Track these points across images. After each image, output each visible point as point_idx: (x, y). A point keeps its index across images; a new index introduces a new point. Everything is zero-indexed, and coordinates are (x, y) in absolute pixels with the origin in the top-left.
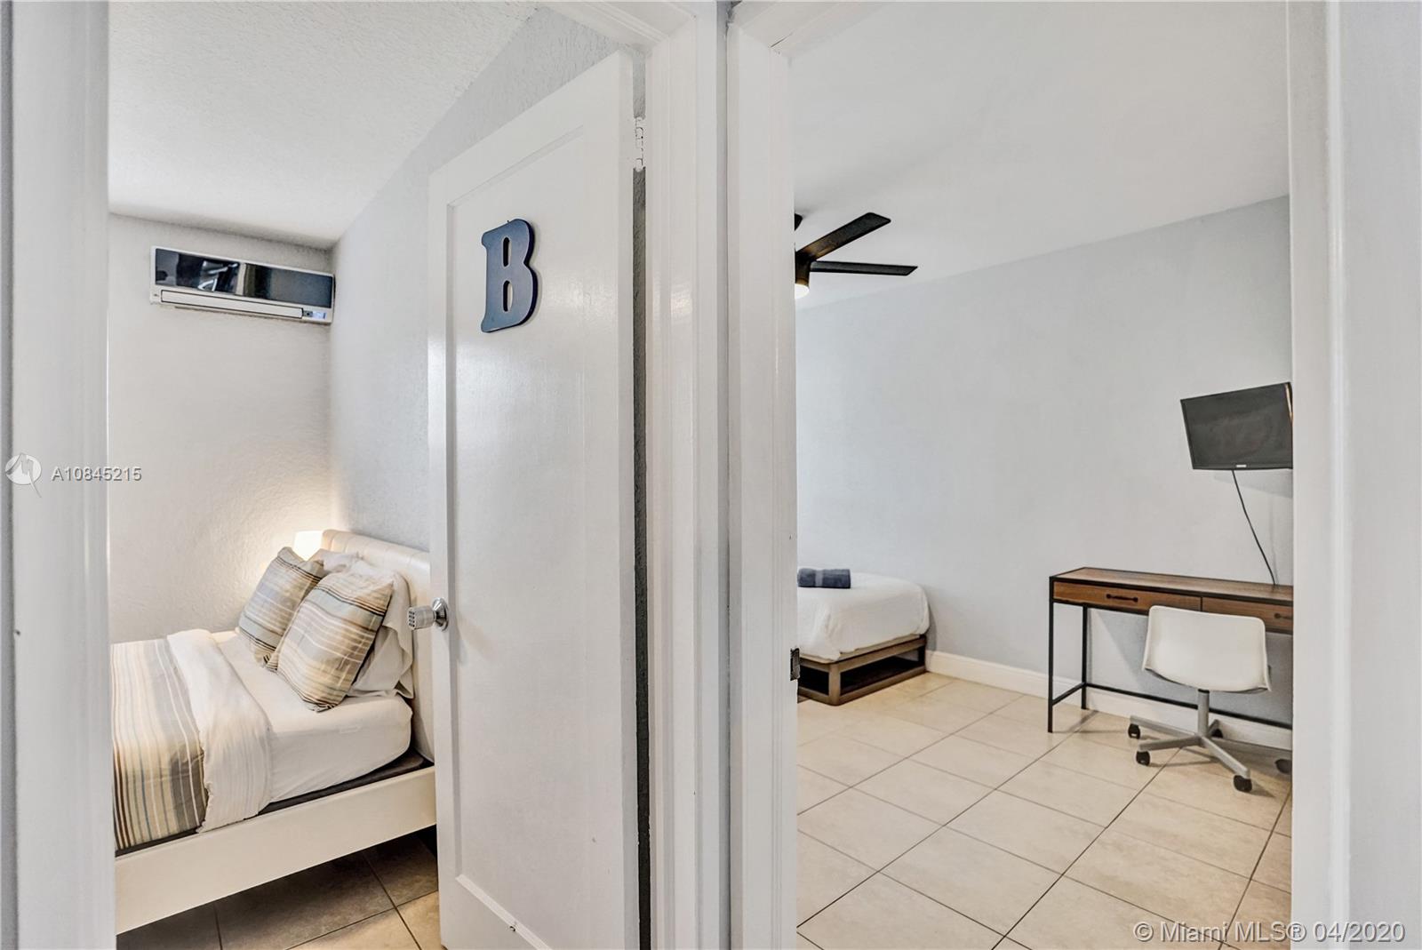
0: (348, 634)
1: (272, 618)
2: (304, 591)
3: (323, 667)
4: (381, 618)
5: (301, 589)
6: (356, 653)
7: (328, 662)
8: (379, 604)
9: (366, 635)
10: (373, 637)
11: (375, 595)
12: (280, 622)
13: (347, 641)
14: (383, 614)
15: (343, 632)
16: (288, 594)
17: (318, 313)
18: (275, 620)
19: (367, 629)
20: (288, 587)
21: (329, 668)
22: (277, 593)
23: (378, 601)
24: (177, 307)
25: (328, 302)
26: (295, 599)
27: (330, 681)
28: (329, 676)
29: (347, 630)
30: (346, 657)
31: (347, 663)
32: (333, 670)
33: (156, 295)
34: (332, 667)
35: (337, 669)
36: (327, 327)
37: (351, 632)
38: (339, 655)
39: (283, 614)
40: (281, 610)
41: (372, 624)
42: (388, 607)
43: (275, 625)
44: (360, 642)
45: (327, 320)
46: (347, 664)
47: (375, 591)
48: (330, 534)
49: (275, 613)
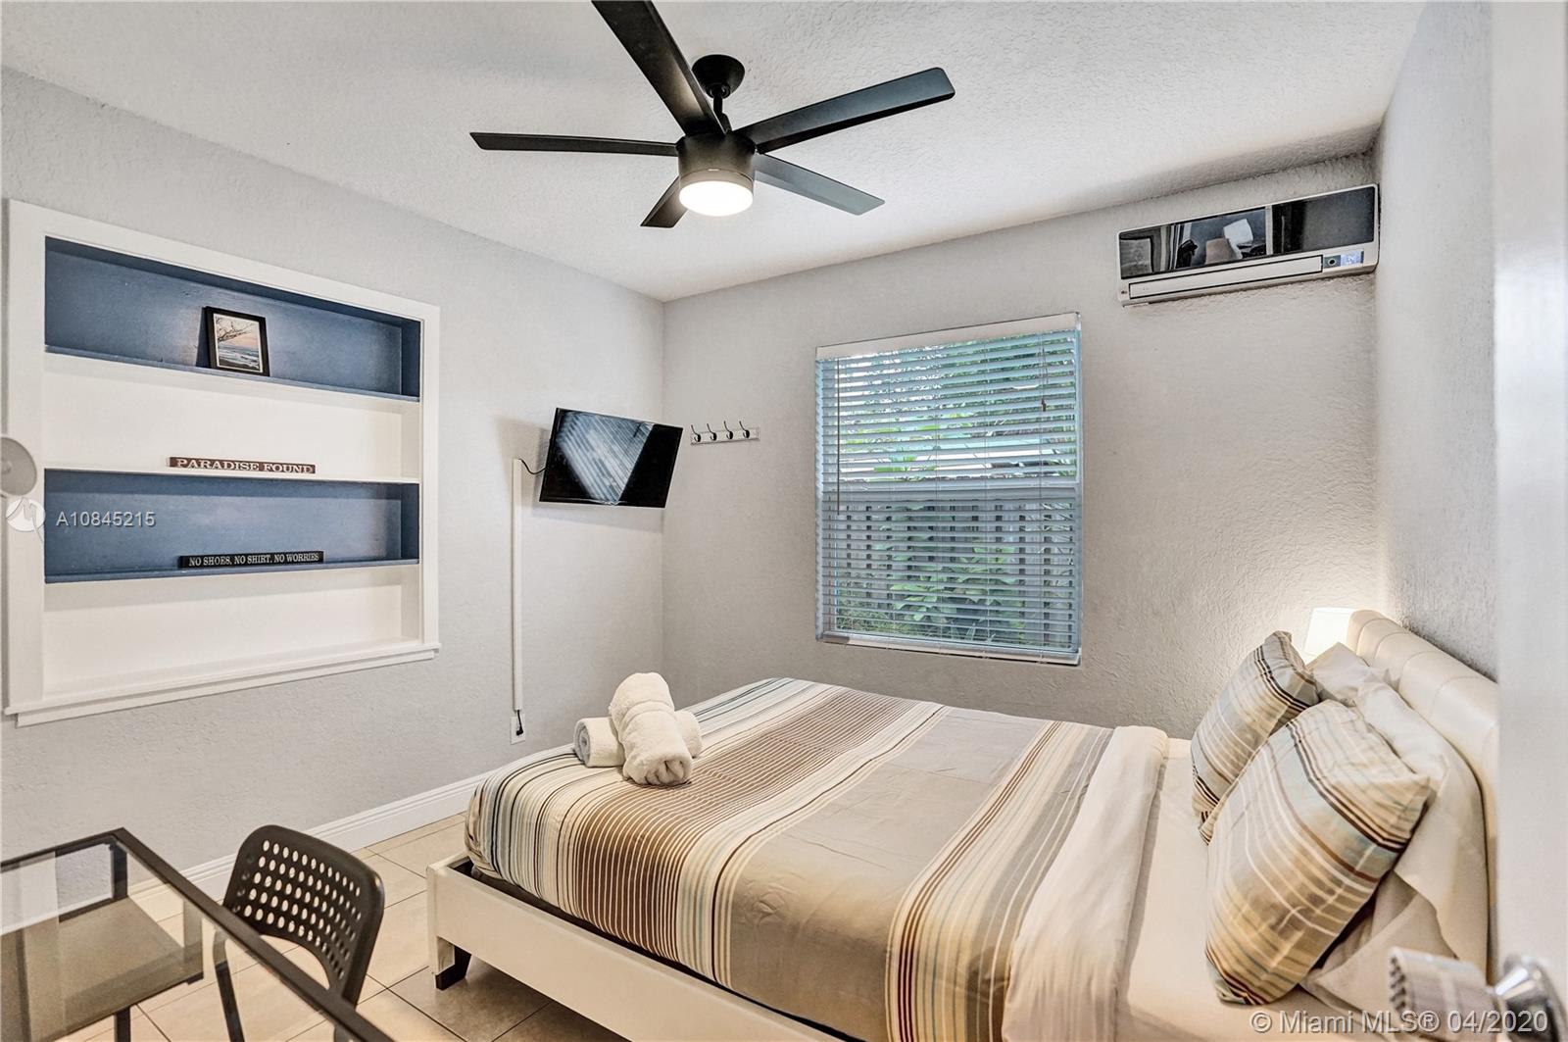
0: (1304, 861)
1: (1222, 752)
2: (1276, 721)
3: (1246, 908)
4: (1394, 855)
5: (1271, 716)
6: (1318, 911)
7: (1256, 903)
8: (1388, 821)
9: (1347, 881)
10: (1371, 891)
11: (1378, 797)
12: (1232, 762)
13: (1301, 878)
14: (1401, 849)
15: (1296, 852)
16: (1248, 720)
17: (1350, 256)
18: (1227, 757)
19: (1351, 869)
20: (1250, 706)
21: (1256, 918)
22: (1235, 713)
23: (1383, 813)
24: (1150, 303)
25: (1367, 231)
26: (1259, 730)
27: (1255, 947)
28: (1255, 934)
29: (1304, 852)
30: (1294, 911)
31: (1295, 924)
32: (1264, 927)
33: (1123, 292)
34: (1264, 919)
35: (1273, 928)
36: (1371, 276)
37: (1311, 860)
38: (1279, 898)
39: (1239, 751)
40: (1237, 744)
41: (1362, 862)
42: (1413, 831)
43: (1225, 765)
44: (1331, 892)
45: (1368, 262)
46: (1297, 929)
47: (1378, 788)
48: (1366, 620)
49: (1227, 746)
